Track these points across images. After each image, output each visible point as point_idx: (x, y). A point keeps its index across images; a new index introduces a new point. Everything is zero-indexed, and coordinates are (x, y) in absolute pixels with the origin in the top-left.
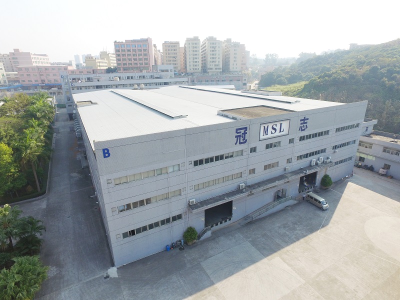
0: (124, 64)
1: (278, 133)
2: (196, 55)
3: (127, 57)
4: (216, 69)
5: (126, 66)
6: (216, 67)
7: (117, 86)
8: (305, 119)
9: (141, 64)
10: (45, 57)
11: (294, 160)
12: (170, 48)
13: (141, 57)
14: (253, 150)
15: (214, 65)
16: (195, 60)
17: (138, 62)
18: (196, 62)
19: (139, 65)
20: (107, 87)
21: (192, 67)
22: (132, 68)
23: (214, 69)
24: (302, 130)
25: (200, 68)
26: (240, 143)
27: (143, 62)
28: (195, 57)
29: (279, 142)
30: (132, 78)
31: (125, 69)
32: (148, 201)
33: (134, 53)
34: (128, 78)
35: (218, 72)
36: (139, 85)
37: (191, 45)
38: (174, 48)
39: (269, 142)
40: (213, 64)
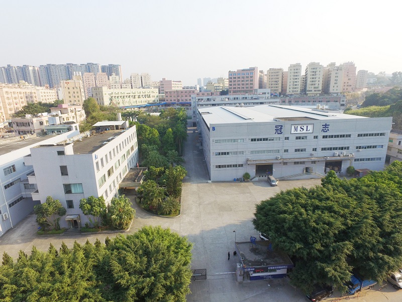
0: (234, 88)
1: (305, 131)
2: (296, 79)
3: (237, 83)
4: (315, 91)
5: (235, 90)
6: (315, 89)
7: (225, 104)
8: (326, 125)
9: (247, 88)
10: (180, 83)
11: (319, 150)
12: (274, 74)
13: (247, 82)
14: (287, 138)
15: (313, 88)
16: (295, 83)
17: (245, 86)
18: (296, 85)
19: (245, 89)
20: (219, 105)
21: (291, 89)
22: (240, 91)
23: (313, 91)
24: (324, 131)
25: (299, 91)
26: (278, 133)
27: (249, 86)
28: (296, 80)
29: (306, 137)
30: (237, 98)
31: (234, 92)
32: (228, 153)
33: (243, 79)
34: (234, 99)
35: (317, 94)
36: (240, 104)
37: (293, 71)
38: (277, 74)
39: (298, 136)
40: (313, 86)
